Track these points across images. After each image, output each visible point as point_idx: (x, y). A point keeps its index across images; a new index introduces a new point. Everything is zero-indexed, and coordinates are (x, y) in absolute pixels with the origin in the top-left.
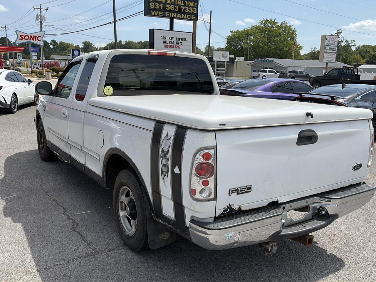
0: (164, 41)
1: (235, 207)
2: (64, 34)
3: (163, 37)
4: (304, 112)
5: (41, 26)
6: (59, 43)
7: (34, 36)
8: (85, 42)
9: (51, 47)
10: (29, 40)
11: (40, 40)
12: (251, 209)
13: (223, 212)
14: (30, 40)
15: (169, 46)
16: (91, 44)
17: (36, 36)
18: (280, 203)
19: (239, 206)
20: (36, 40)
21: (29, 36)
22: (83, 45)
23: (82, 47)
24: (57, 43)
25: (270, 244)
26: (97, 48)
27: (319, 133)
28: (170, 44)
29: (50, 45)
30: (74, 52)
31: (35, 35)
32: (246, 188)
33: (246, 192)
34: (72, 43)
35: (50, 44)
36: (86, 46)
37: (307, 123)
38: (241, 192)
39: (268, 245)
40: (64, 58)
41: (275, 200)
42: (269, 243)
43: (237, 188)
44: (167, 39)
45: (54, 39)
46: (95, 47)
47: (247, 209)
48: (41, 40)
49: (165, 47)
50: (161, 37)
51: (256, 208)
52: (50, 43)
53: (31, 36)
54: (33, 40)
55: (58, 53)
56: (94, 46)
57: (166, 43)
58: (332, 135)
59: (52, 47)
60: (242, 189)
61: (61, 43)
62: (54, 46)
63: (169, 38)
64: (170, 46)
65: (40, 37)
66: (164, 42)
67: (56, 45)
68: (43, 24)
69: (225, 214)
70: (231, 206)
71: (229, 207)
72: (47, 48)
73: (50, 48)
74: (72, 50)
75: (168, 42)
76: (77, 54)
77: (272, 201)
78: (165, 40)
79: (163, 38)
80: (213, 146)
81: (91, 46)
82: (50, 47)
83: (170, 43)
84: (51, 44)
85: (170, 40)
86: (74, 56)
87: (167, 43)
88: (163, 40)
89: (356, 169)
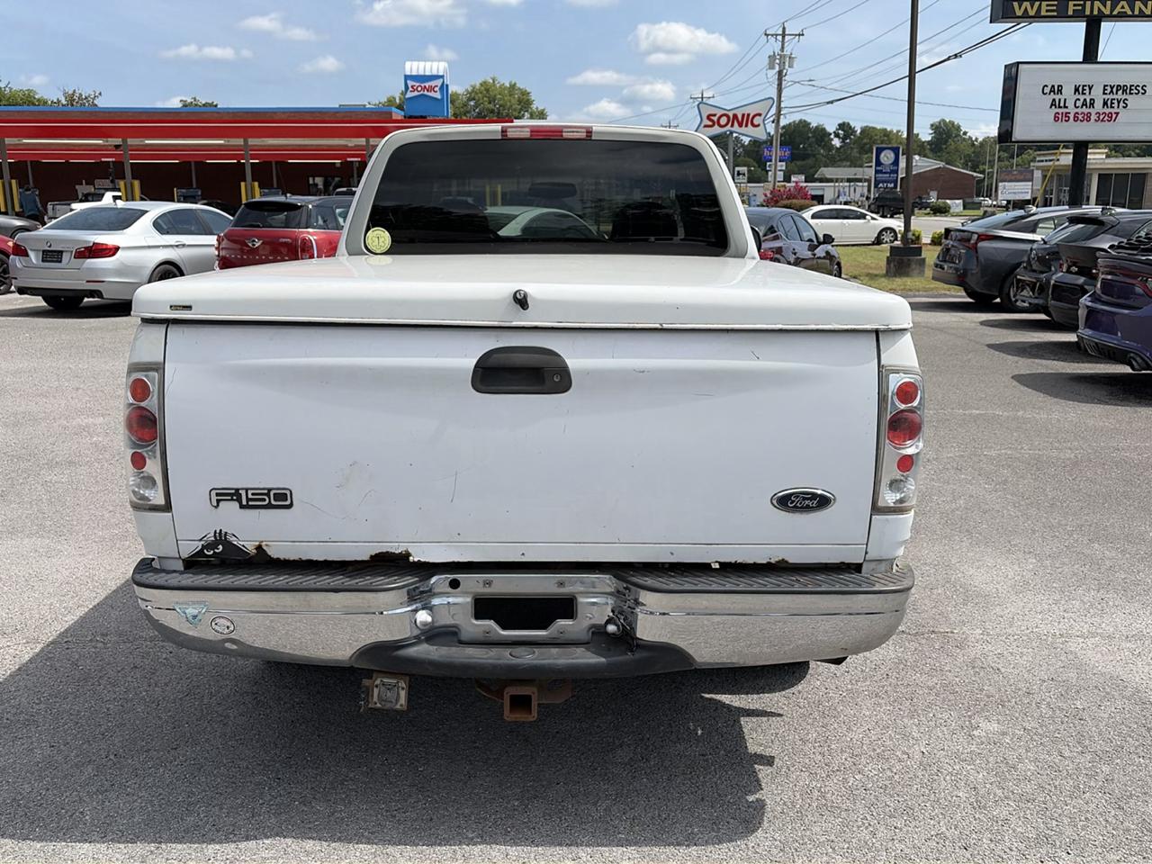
0: (1054, 100)
1: (242, 543)
2: (832, 102)
3: (1053, 86)
4: (506, 288)
5: (780, 85)
6: (859, 132)
7: (743, 115)
8: (940, 123)
9: (837, 142)
10: (728, 127)
11: (759, 125)
12: (304, 559)
13: (202, 550)
14: (732, 126)
15: (1072, 116)
16: (958, 128)
17: (748, 115)
18: (414, 562)
19: (257, 543)
20: (746, 126)
21: (731, 117)
22: (932, 132)
23: (930, 138)
24: (854, 131)
25: (376, 679)
26: (976, 139)
27: (574, 360)
28: (1079, 110)
29: (832, 140)
30: (882, 155)
31: (746, 110)
32: (268, 495)
33: (270, 506)
34: (899, 129)
35: (832, 136)
36: (940, 134)
37: (515, 324)
38: (250, 503)
39: (371, 678)
40: (855, 174)
41: (397, 549)
42: (374, 675)
43: (237, 490)
44: (1068, 92)
45: (846, 121)
46: (970, 138)
47: (292, 559)
48: (762, 125)
49: (1056, 119)
50: (1046, 86)
51: (326, 561)
52: (834, 132)
53: (735, 116)
54: (740, 125)
55: (851, 161)
56: (965, 133)
57: (1060, 107)
58: (643, 372)
59: (838, 146)
60: (253, 494)
61: (865, 130)
62: (843, 142)
63: (1077, 90)
64: (1075, 116)
65: (760, 115)
66: (1053, 104)
67: (850, 139)
68: (786, 78)
69: (210, 556)
70: (226, 538)
71: (221, 538)
72: (823, 148)
73: (831, 147)
74: (877, 149)
75: (1070, 104)
76: (890, 162)
77: (384, 551)
78: (1057, 97)
79: (1052, 90)
80: (156, 364)
81: (958, 135)
82: (833, 143)
83: (1079, 104)
84: (837, 135)
85: (1077, 96)
86: (879, 168)
87: (1067, 107)
88: (1052, 96)
89: (795, 507)
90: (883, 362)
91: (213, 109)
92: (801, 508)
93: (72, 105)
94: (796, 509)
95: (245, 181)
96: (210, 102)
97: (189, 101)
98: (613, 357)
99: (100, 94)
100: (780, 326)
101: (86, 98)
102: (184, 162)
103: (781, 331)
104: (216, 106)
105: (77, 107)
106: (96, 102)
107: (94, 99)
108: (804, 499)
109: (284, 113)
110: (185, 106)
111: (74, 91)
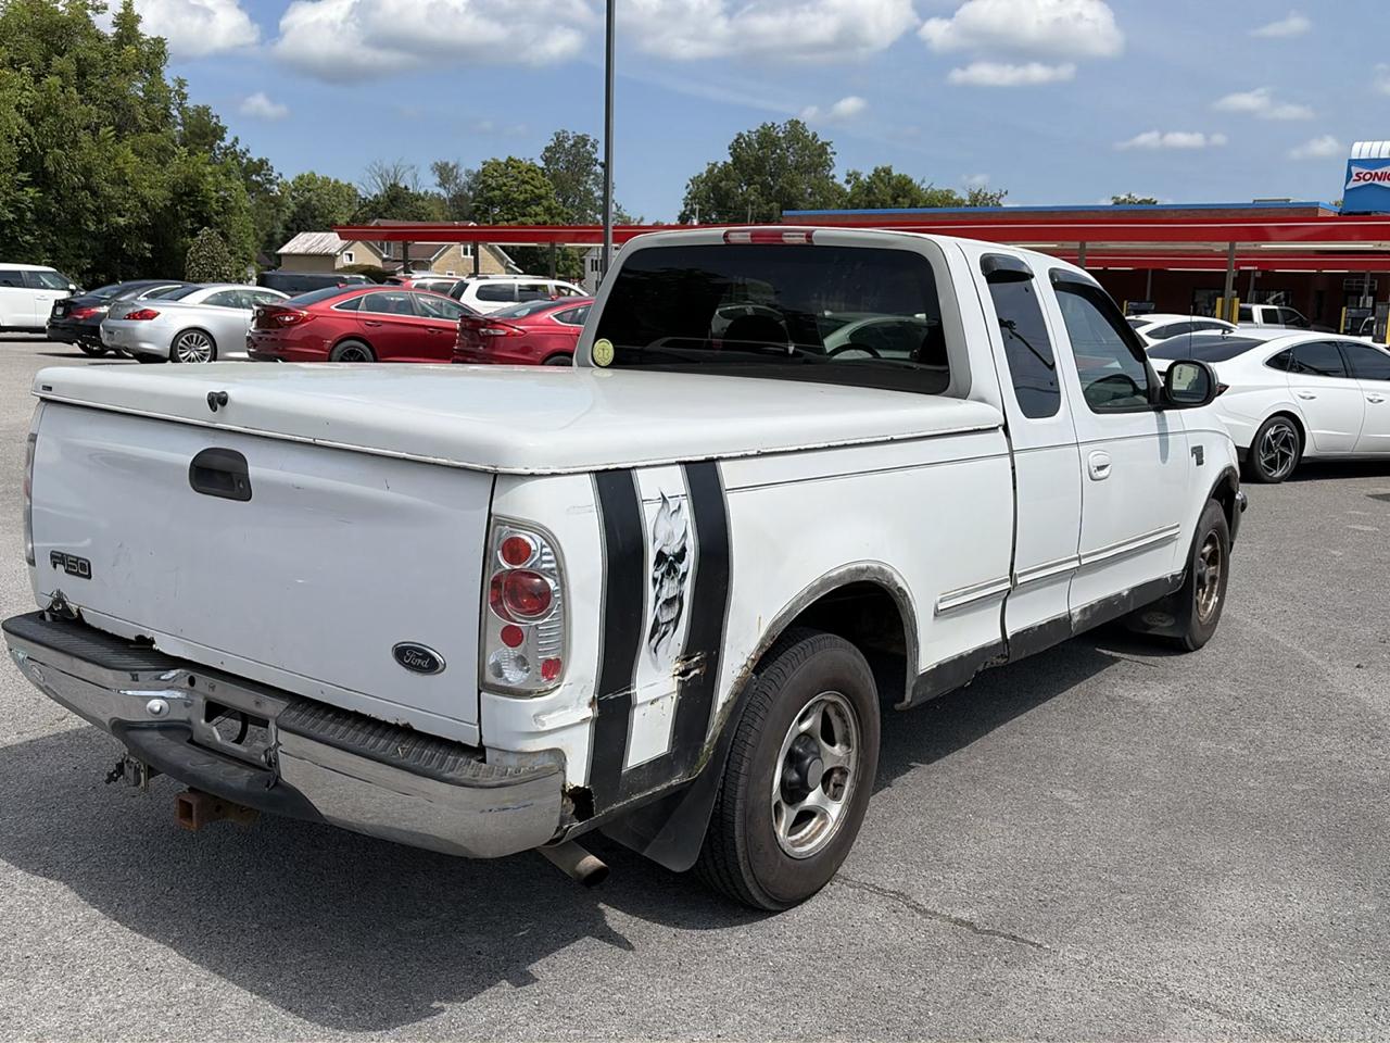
32: (77, 563)
33: (79, 574)
38: (69, 569)
43: (63, 555)
60: (70, 561)
89: (410, 663)
90: (493, 511)
91: (1152, 207)
92: (415, 666)
93: (975, 205)
94: (410, 667)
95: (1222, 295)
96: (1148, 198)
97: (1123, 197)
98: (281, 469)
99: (1006, 193)
100: (404, 455)
101: (991, 197)
102: (1139, 270)
103: (405, 459)
104: (1155, 203)
105: (979, 209)
106: (1000, 202)
107: (999, 199)
108: (418, 657)
109: (1175, 211)
110: (1116, 203)
111: (980, 191)
